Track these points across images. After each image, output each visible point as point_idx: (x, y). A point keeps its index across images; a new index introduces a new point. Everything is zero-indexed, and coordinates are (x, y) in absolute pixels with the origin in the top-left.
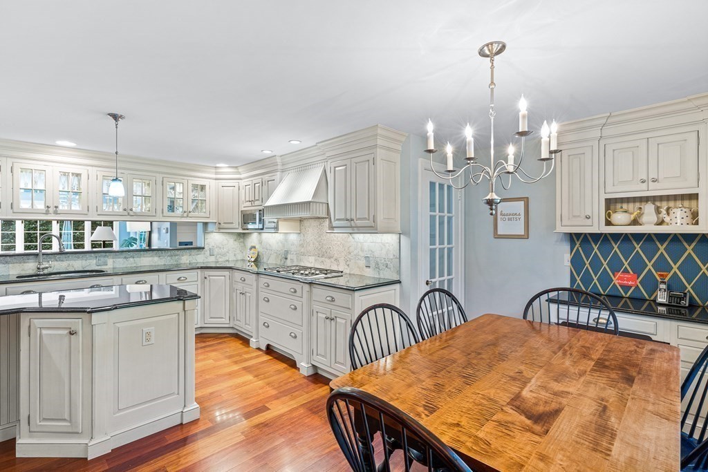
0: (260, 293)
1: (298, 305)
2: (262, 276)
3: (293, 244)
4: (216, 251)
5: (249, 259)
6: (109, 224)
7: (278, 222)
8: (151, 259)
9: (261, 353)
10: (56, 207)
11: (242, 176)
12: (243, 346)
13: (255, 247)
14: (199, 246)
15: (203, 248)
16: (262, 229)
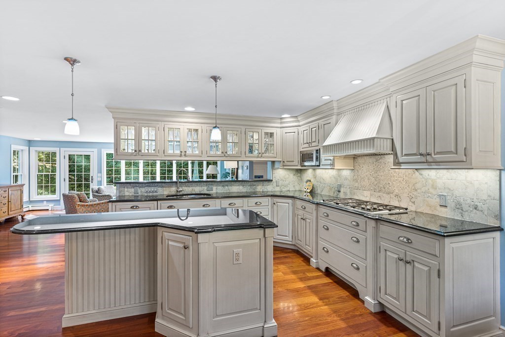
0: (319, 220)
1: (361, 238)
2: (321, 206)
3: (346, 179)
4: (280, 183)
5: (305, 190)
6: (215, 163)
7: (334, 159)
8: (238, 187)
9: (321, 274)
10: (185, 152)
11: (301, 123)
12: (304, 264)
13: (310, 181)
14: (268, 178)
15: (272, 181)
16: (319, 166)
